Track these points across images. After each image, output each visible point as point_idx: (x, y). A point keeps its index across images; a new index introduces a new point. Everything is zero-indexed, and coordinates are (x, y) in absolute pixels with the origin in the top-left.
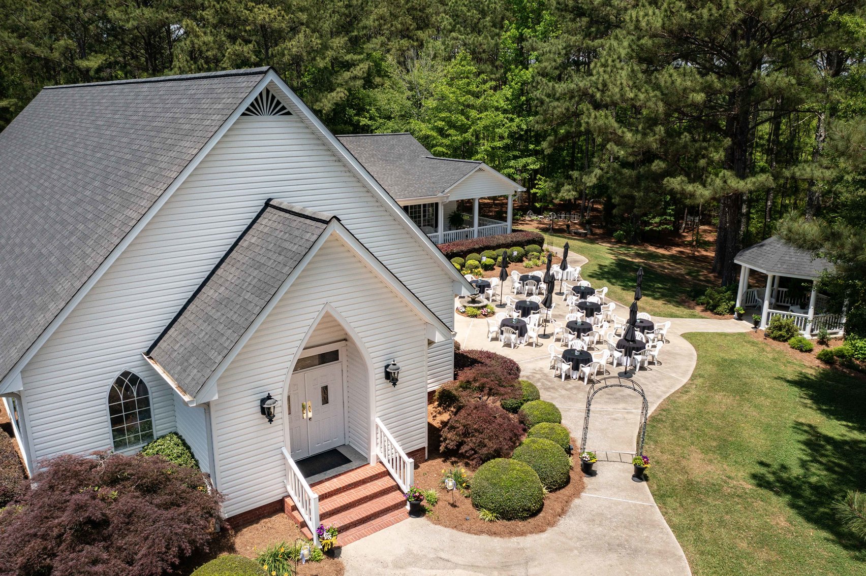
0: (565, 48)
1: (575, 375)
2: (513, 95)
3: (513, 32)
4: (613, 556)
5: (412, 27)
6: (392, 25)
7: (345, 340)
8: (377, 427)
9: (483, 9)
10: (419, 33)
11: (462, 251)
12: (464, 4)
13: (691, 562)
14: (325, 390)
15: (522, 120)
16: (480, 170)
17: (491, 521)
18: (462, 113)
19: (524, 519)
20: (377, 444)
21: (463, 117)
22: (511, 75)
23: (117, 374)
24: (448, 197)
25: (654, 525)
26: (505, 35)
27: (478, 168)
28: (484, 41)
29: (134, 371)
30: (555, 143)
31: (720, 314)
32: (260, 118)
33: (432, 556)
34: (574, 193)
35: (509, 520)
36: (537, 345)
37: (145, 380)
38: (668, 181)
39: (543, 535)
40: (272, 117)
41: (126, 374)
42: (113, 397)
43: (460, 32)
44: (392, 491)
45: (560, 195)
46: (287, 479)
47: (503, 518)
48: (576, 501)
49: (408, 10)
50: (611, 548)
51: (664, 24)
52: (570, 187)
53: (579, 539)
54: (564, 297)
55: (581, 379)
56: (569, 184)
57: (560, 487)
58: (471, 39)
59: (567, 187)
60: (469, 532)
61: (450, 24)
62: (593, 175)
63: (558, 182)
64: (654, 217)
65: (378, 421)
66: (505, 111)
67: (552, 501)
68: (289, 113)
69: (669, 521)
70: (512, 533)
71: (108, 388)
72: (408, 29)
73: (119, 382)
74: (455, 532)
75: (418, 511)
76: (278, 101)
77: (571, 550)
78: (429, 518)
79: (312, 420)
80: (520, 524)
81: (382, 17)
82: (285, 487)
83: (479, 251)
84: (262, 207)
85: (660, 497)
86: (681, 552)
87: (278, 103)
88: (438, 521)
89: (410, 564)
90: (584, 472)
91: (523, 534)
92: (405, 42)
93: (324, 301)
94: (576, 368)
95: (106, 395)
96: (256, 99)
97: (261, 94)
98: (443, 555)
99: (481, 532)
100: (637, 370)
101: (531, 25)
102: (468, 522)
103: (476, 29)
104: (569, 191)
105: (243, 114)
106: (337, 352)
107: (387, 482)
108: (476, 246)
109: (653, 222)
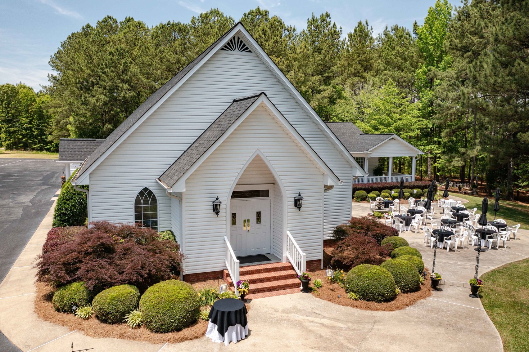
0: (456, 73)
1: (441, 245)
2: (423, 107)
3: (424, 68)
4: (442, 330)
5: (361, 71)
6: (349, 70)
7: (274, 184)
8: (288, 236)
9: (405, 57)
10: (365, 74)
11: (379, 188)
12: (392, 54)
13: (504, 341)
14: (259, 214)
15: (429, 122)
16: (393, 139)
17: (355, 299)
18: (389, 115)
19: (379, 301)
20: (287, 249)
21: (388, 117)
22: (422, 94)
23: (141, 189)
24: (371, 153)
25: (479, 319)
26: (418, 71)
27: (391, 138)
28: (406, 75)
29: (151, 188)
30: (450, 133)
32: (233, 52)
33: (310, 310)
34: (462, 162)
35: (368, 300)
36: (417, 232)
37: (156, 195)
38: (521, 135)
39: (391, 313)
40: (240, 53)
41: (146, 189)
42: (137, 202)
43: (389, 70)
44: (293, 278)
45: (452, 164)
46: (226, 258)
47: (364, 299)
48: (422, 300)
49: (359, 61)
50: (441, 325)
51: (514, 34)
52: (460, 159)
53: (417, 317)
55: (445, 248)
56: (459, 157)
57: (411, 291)
58: (397, 74)
59: (457, 159)
60: (338, 303)
61: (384, 66)
62: (475, 150)
63: (451, 156)
64: (523, 181)
65: (289, 233)
66: (418, 117)
67: (403, 298)
68: (250, 51)
69: (493, 319)
70: (368, 308)
71: (135, 196)
72: (358, 72)
73: (141, 193)
74: (329, 302)
75: (307, 289)
76: (244, 44)
77: (410, 322)
78: (313, 294)
79: (250, 232)
80: (376, 305)
81: (343, 66)
82: (225, 263)
83: (391, 188)
84: (231, 104)
85: (489, 307)
86: (498, 334)
87: (244, 45)
88: (319, 296)
89: (293, 312)
90: (432, 288)
91: (377, 310)
92: (356, 79)
93: (256, 147)
94: (441, 240)
95: (134, 199)
96: (231, 41)
97: (234, 38)
98: (316, 311)
99: (348, 305)
100: (490, 249)
101: (435, 64)
102: (339, 299)
103: (400, 68)
104: (458, 161)
105: (222, 49)
106: (268, 191)
107: (291, 272)
108: (389, 186)
109: (522, 185)
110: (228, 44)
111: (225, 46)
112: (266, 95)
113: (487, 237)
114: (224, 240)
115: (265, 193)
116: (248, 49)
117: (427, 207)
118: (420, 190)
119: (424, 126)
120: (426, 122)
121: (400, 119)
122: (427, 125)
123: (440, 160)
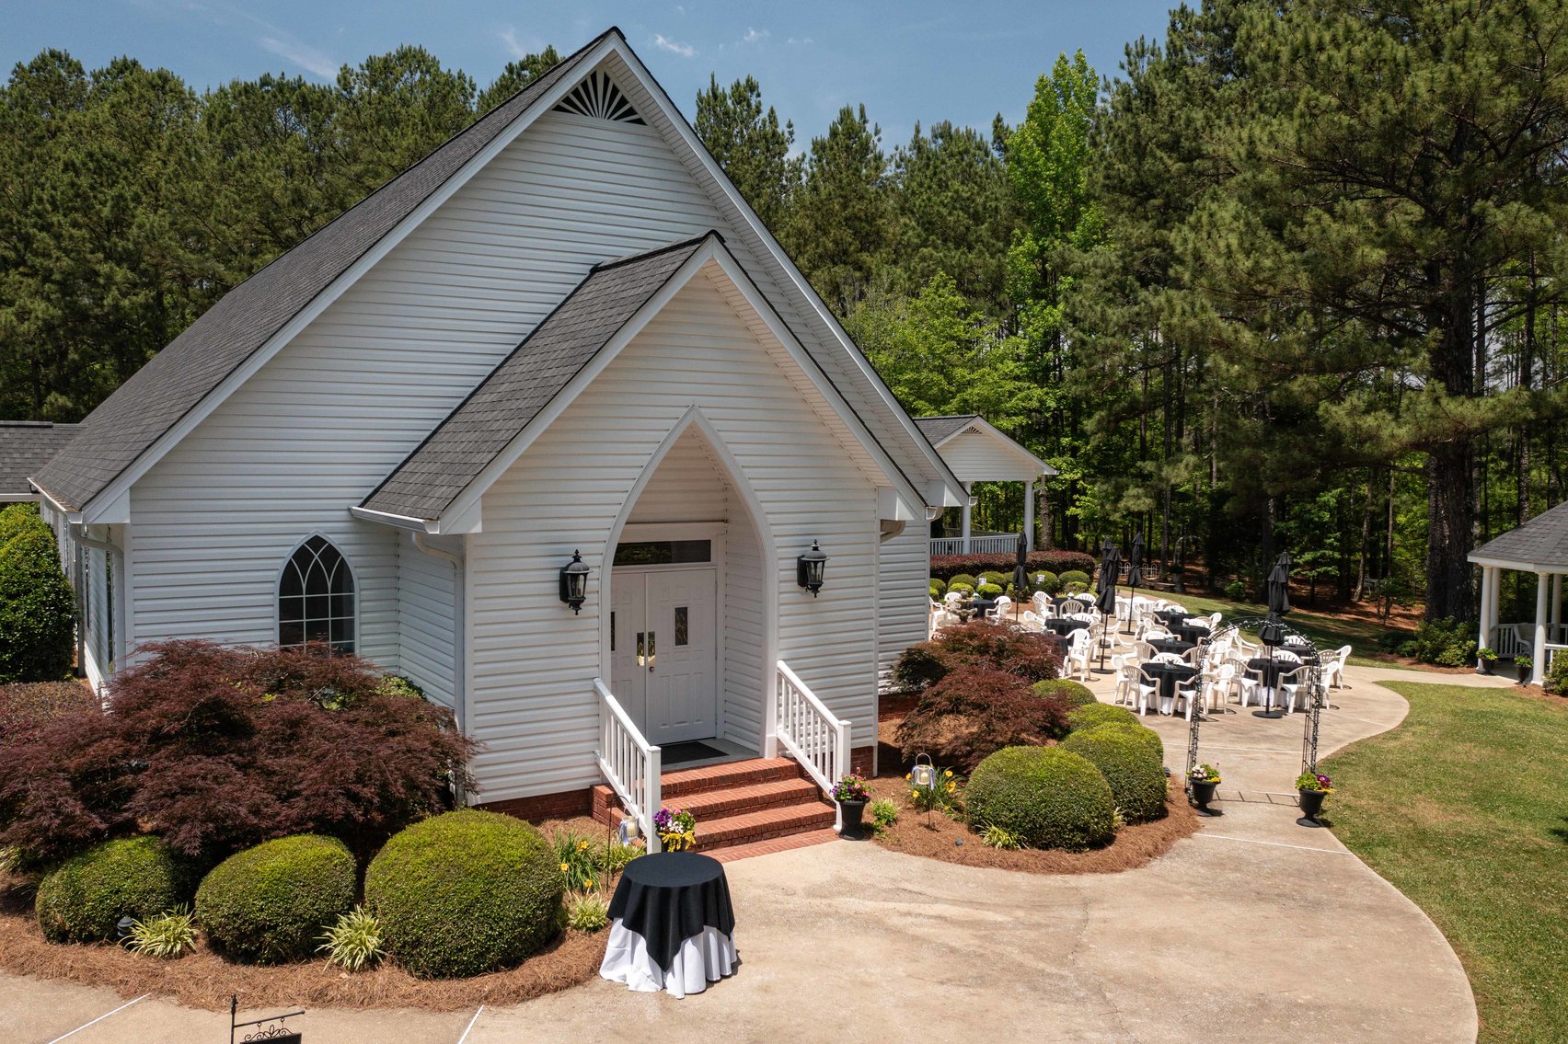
0: (1122, 257)
1: (1167, 706)
2: (1029, 351)
3: (1029, 244)
4: (1272, 910)
5: (852, 248)
6: (817, 246)
7: (725, 521)
8: (781, 675)
9: (976, 212)
10: (865, 256)
11: (942, 569)
12: (942, 202)
13: (1443, 927)
14: (682, 614)
15: (1047, 393)
16: (973, 430)
17: (1006, 847)
18: (941, 370)
19: (1077, 848)
20: (779, 717)
21: (941, 377)
22: (1027, 316)
23: (300, 540)
25: (1351, 876)
26: (1013, 251)
27: (967, 427)
28: (981, 262)
29: (334, 540)
30: (1109, 422)
31: (1449, 666)
32: (588, 120)
33: (887, 886)
34: (1148, 501)
35: (1046, 847)
36: (1087, 679)
37: (351, 562)
38: (1327, 411)
39: (1117, 876)
40: (611, 123)
41: (316, 542)
42: (289, 582)
43: (935, 248)
44: (807, 801)
45: (1122, 505)
46: (601, 747)
47: (1033, 844)
48: (1184, 841)
49: (846, 219)
50: (1260, 897)
51: (1300, 139)
52: (1141, 491)
53: (1192, 884)
54: (1136, 636)
55: (1179, 714)
56: (1137, 486)
57: (1149, 819)
58: (956, 256)
59: (1132, 491)
60: (962, 861)
61: (919, 236)
62: (1182, 466)
63: (1117, 483)
64: (1302, 552)
65: (782, 665)
66: (1017, 378)
67: (1131, 838)
68: (639, 121)
69: (1384, 874)
70: (1050, 869)
71: (282, 565)
72: (845, 252)
73: (302, 555)
74: (933, 861)
75: (857, 829)
76: (623, 98)
77: (1179, 895)
78: (880, 842)
79: (656, 669)
80: (1069, 858)
81: (801, 232)
82: (597, 765)
83: (975, 570)
84: (584, 278)
85: (1363, 845)
86: (1417, 909)
87: (623, 101)
88: (898, 846)
89: (840, 893)
90: (1196, 807)
91: (1074, 871)
92: (840, 271)
93: (688, 400)
94: (1167, 691)
95: (277, 576)
96: (584, 84)
97: (594, 76)
98: (909, 886)
99: (990, 864)
100: (1291, 710)
101: (1059, 233)
102: (962, 848)
103: (962, 241)
104: (1138, 497)
105: (558, 108)
106: (708, 543)
107: (797, 784)
108: (968, 563)
109: (1301, 561)
110: (576, 92)
111: (567, 100)
112: (722, 240)
113: (1280, 680)
114: (596, 691)
115: (698, 552)
116: (635, 113)
117: (1106, 607)
118: (1052, 575)
119: (1035, 404)
120: (1039, 391)
121: (970, 383)
122: (1042, 402)
123: (1083, 498)
